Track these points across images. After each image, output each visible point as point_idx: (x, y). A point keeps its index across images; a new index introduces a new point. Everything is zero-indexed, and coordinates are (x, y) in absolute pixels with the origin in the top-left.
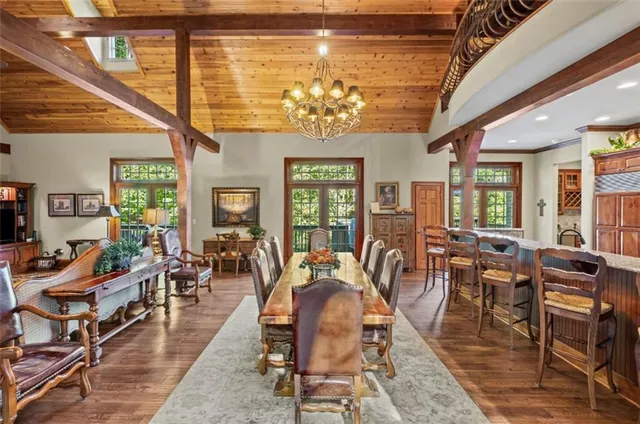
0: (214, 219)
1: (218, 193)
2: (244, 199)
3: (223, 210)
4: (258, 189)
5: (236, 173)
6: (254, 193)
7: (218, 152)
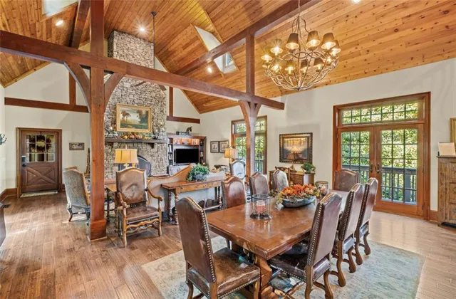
0: (280, 156)
1: (283, 138)
2: (301, 142)
3: (287, 150)
4: (312, 134)
5: (294, 123)
6: (308, 137)
7: (283, 109)
